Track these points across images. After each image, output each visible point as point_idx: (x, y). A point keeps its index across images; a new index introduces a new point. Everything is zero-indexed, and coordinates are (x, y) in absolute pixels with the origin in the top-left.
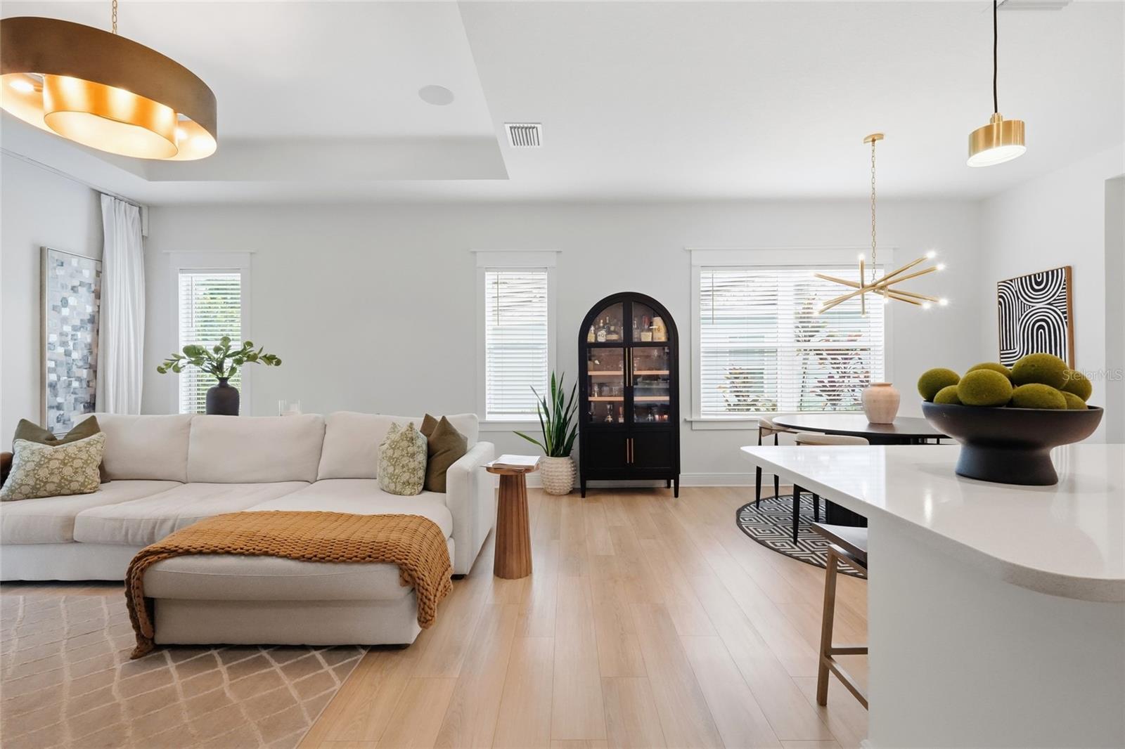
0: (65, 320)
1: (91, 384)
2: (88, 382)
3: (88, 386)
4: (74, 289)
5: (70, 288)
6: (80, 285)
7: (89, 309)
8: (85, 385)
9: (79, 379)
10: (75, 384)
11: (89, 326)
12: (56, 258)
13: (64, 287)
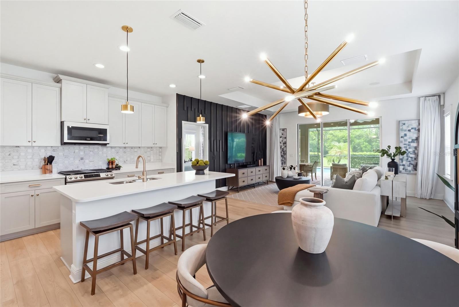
0: (405, 140)
4: (409, 131)
5: (407, 130)
7: (415, 136)
8: (413, 159)
9: (411, 158)
10: (410, 159)
11: (415, 141)
12: (402, 123)
13: (405, 130)
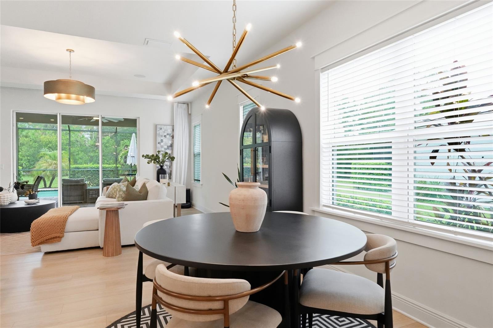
0: (162, 147)
1: (171, 167)
2: (170, 166)
3: (170, 168)
4: (165, 136)
5: (163, 136)
6: (167, 135)
7: (170, 142)
11: (170, 148)
12: (159, 127)
